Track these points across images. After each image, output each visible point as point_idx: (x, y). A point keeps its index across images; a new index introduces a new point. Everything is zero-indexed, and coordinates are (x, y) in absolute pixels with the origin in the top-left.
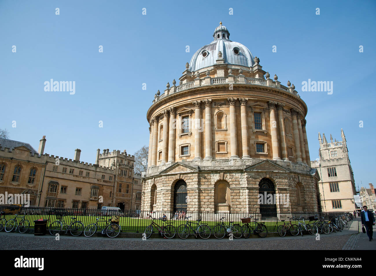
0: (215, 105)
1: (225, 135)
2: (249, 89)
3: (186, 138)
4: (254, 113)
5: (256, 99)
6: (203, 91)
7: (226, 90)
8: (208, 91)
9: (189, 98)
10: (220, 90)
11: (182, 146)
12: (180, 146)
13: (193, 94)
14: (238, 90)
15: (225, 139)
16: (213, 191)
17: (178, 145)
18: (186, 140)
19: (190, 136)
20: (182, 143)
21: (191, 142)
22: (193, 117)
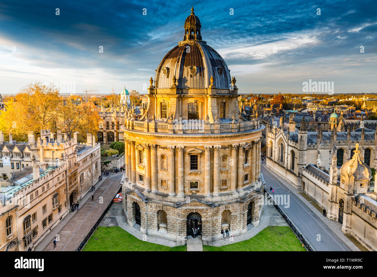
0: (221, 149)
1: (227, 174)
3: (196, 175)
6: (214, 138)
8: (218, 138)
9: (200, 141)
11: (192, 181)
12: (190, 182)
13: (204, 139)
14: (239, 137)
15: (227, 177)
16: (221, 219)
17: (187, 180)
18: (195, 177)
19: (200, 174)
20: (192, 179)
21: (200, 180)
22: (202, 157)
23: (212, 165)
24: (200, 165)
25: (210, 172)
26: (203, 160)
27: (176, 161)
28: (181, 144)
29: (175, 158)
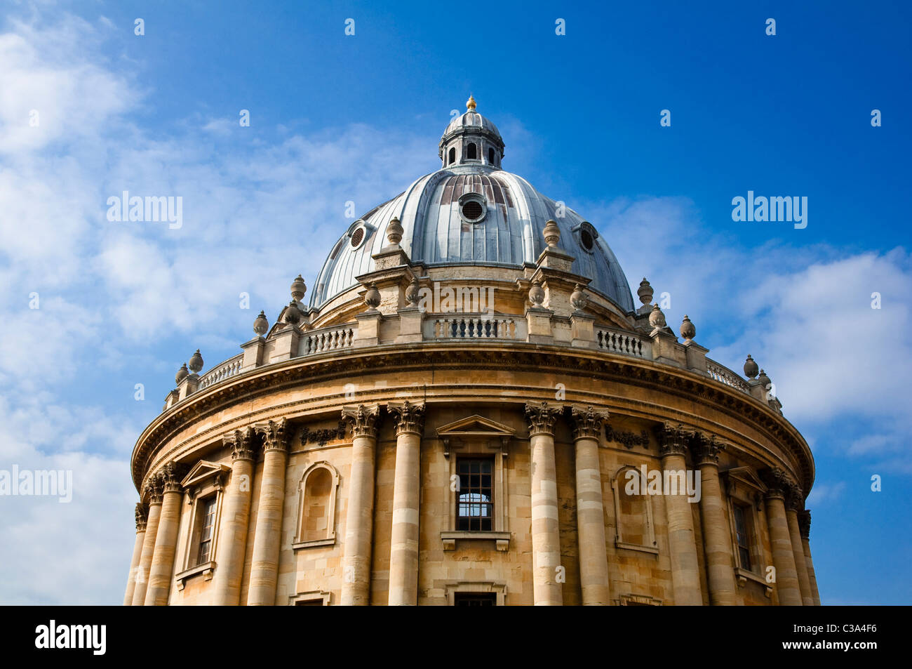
0: (609, 440)
1: (653, 576)
2: (725, 405)
3: (484, 557)
4: (734, 503)
5: (743, 450)
6: (572, 370)
7: (655, 388)
8: (591, 376)
9: (505, 379)
10: (636, 380)
11: (462, 589)
12: (451, 592)
13: (523, 370)
14: (694, 400)
15: (652, 589)
17: (438, 584)
18: (482, 565)
19: (506, 551)
20: (461, 578)
21: (509, 583)
22: (518, 465)
23: (569, 512)
24: (507, 503)
25: (562, 545)
26: (523, 480)
27: (381, 489)
28: (410, 394)
29: (380, 472)
